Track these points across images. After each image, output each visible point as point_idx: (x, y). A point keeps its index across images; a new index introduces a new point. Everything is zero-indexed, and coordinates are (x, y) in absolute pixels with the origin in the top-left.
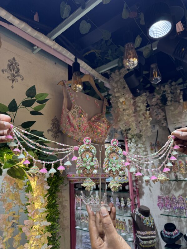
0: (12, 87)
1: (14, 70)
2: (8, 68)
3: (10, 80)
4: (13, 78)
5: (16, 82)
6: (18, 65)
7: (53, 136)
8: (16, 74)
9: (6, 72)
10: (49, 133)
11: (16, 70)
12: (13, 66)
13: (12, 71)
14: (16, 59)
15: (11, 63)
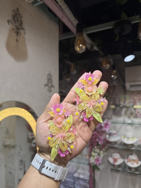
0: (17, 40)
1: (18, 22)
2: (13, 19)
3: (15, 32)
4: (17, 30)
5: (20, 35)
6: (21, 17)
7: (48, 90)
8: (20, 27)
9: (11, 23)
10: (45, 88)
11: (19, 22)
12: (17, 18)
13: (17, 23)
14: (19, 10)
15: (15, 14)
